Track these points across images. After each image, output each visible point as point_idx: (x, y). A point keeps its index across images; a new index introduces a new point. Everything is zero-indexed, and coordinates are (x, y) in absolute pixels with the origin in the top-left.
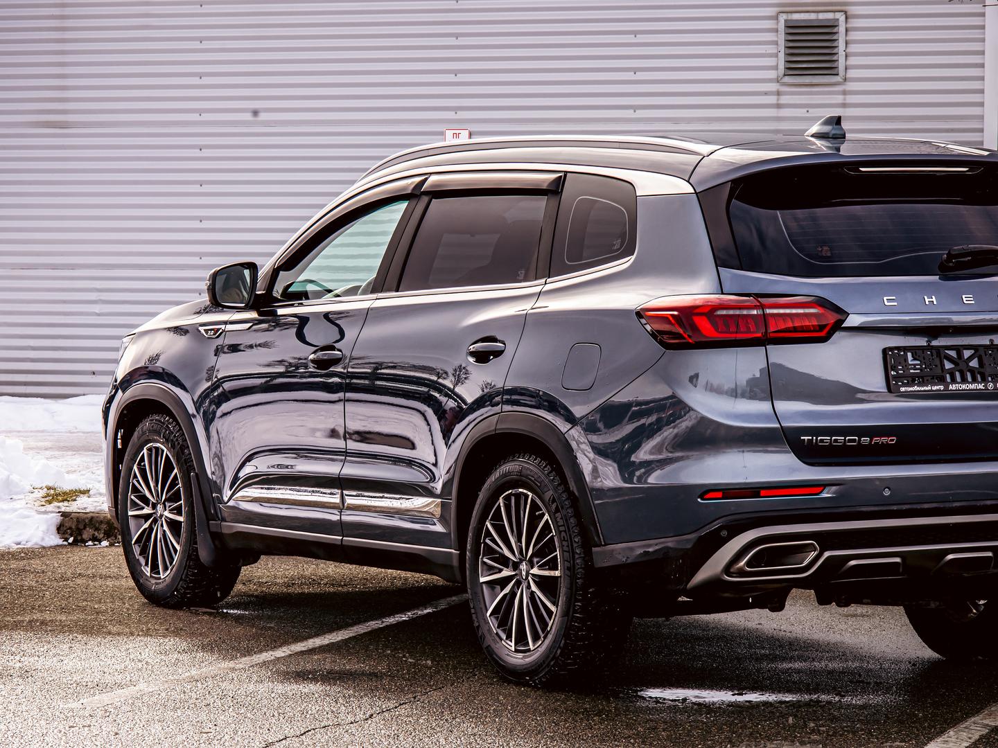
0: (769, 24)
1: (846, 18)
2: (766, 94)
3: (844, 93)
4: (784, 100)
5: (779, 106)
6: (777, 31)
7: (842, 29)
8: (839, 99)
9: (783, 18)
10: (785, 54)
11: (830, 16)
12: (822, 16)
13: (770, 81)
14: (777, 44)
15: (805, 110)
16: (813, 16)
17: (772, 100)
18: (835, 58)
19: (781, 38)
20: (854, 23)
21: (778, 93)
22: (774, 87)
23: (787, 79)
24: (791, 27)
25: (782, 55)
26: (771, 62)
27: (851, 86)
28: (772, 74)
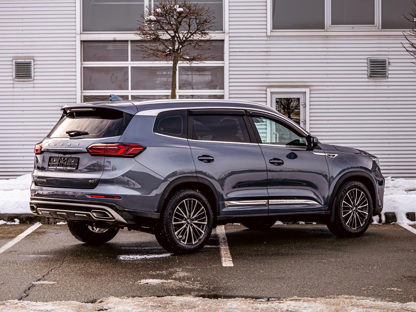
0: (10, 63)
1: (34, 61)
2: (9, 84)
3: (34, 84)
4: (15, 86)
5: (13, 88)
6: (12, 65)
7: (32, 64)
8: (32, 85)
9: (14, 61)
10: (15, 72)
11: (29, 60)
12: (26, 60)
13: (10, 80)
14: (13, 69)
15: (22, 89)
16: (23, 60)
17: (12, 86)
18: (31, 73)
19: (14, 67)
20: (36, 63)
21: (13, 84)
22: (12, 82)
23: (16, 79)
24: (17, 64)
25: (14, 72)
26: (11, 74)
27: (35, 82)
28: (11, 78)
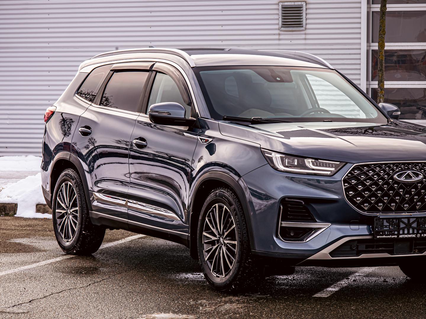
0: (276, 7)
1: (306, 4)
2: (274, 34)
3: (305, 34)
4: (281, 37)
5: (279, 39)
6: (278, 9)
7: (304, 9)
8: (303, 37)
9: (281, 4)
10: (282, 19)
11: (300, 3)
12: (296, 3)
13: (276, 29)
14: (279, 15)
15: (290, 41)
16: (293, 3)
17: (277, 37)
18: (302, 20)
19: (280, 12)
20: (309, 6)
21: (279, 34)
22: (277, 32)
23: (283, 29)
24: (284, 8)
25: (280, 19)
26: (276, 22)
27: (308, 31)
28: (277, 27)
